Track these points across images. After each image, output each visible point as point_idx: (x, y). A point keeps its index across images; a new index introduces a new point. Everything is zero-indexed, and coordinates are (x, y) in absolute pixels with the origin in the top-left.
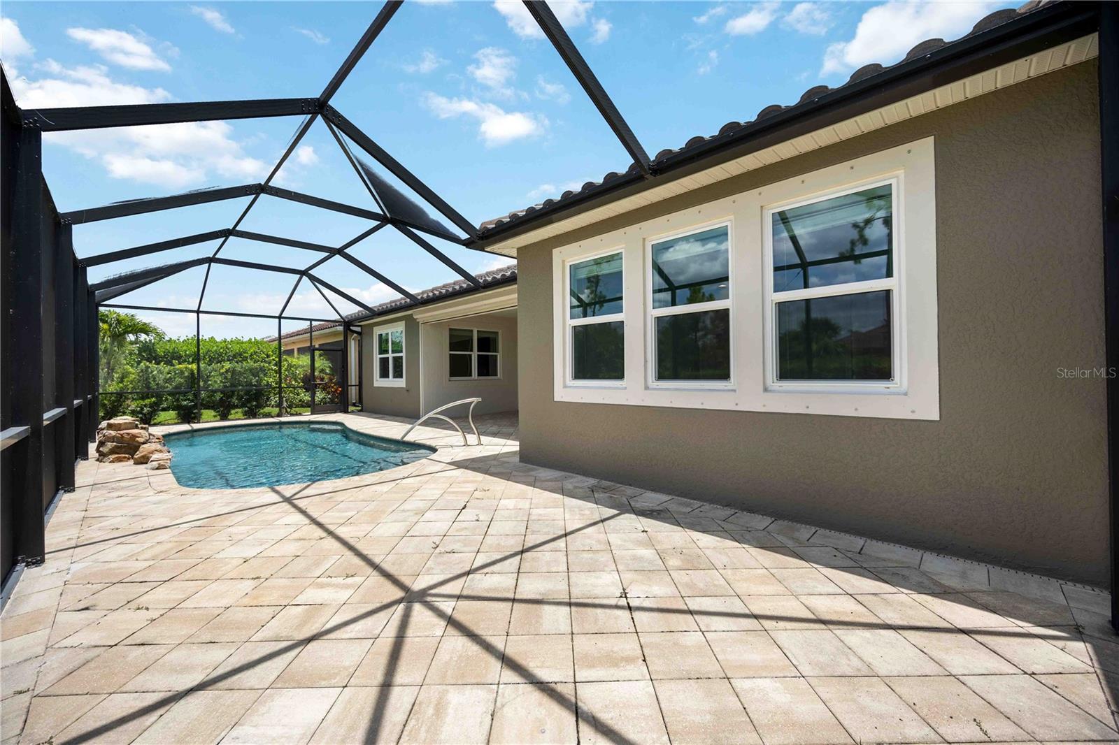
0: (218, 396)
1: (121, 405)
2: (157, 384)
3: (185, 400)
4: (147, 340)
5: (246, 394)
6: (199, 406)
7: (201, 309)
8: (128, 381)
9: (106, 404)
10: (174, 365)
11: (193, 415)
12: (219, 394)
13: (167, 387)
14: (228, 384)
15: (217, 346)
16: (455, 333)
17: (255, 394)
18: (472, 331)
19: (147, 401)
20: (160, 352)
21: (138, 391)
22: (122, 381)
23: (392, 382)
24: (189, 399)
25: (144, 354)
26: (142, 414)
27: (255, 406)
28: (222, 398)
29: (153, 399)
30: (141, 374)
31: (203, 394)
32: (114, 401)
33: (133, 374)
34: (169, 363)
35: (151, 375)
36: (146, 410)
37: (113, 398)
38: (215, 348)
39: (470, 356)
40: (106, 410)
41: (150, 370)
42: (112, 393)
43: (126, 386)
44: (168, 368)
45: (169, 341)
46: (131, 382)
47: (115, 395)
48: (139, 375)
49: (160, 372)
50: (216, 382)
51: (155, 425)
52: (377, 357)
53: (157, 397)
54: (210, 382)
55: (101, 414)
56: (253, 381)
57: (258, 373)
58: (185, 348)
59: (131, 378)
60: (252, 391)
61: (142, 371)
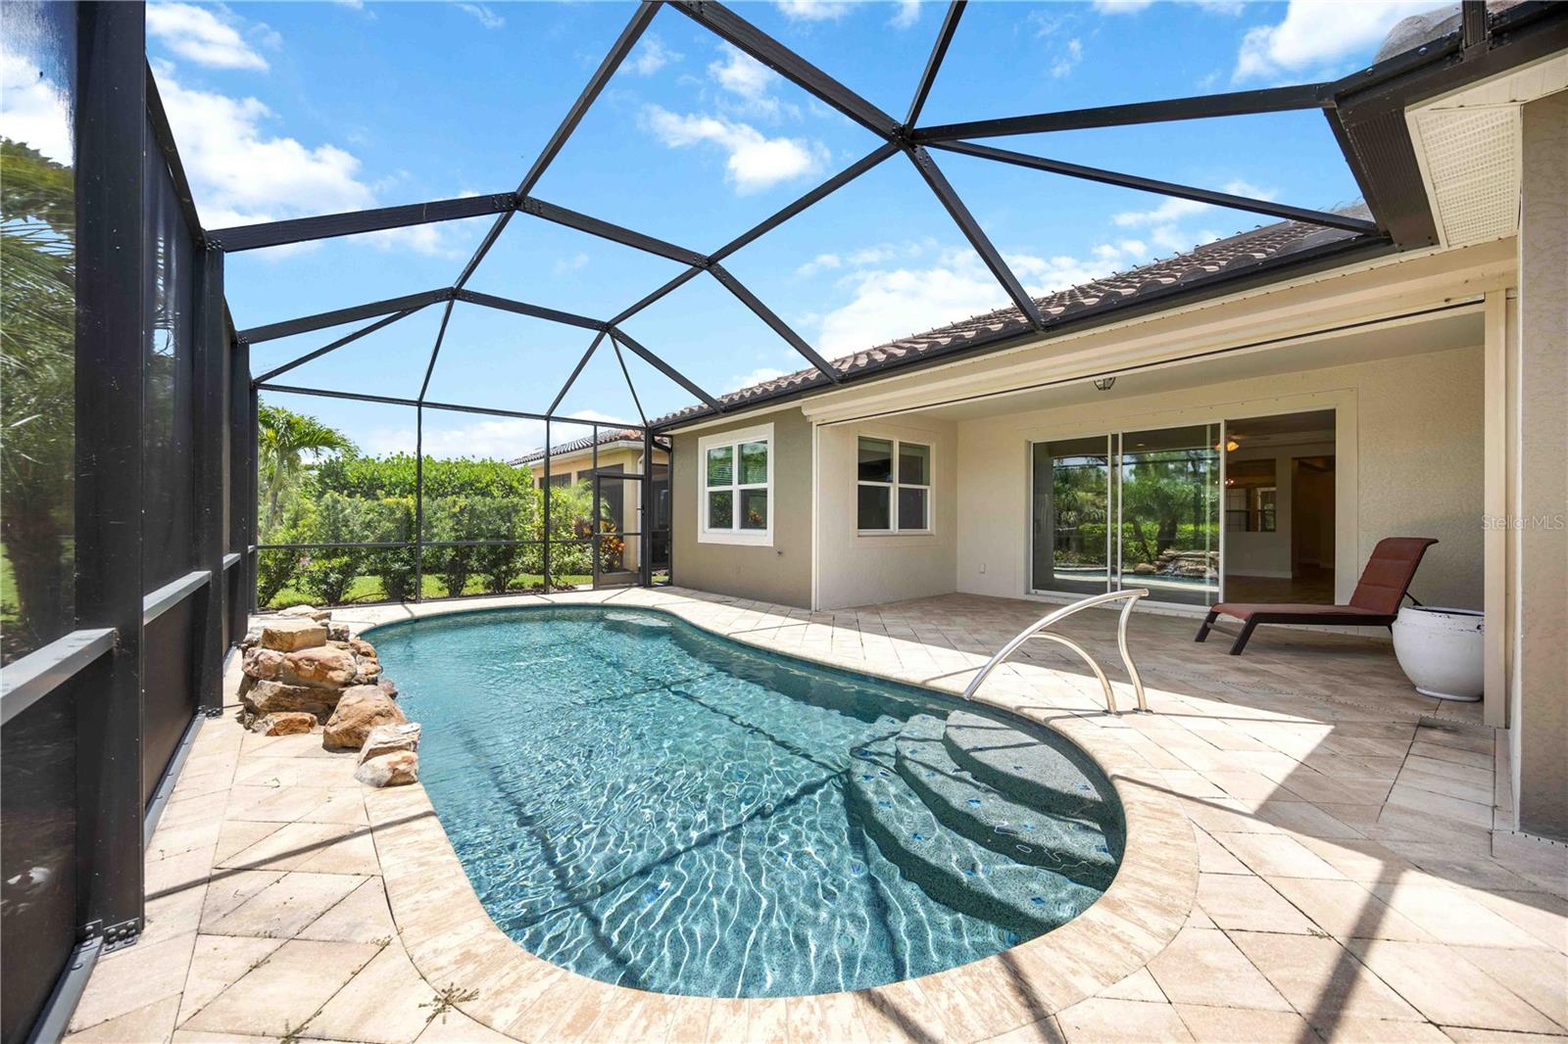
0: (449, 553)
1: (293, 568)
2: (351, 532)
3: (396, 561)
4: (333, 458)
5: (490, 552)
6: (419, 571)
7: (424, 400)
8: (304, 525)
9: (268, 566)
10: (378, 499)
11: (406, 587)
12: (450, 550)
13: (367, 537)
14: (463, 534)
15: (437, 470)
16: (869, 447)
17: (504, 552)
18: (890, 443)
19: (336, 562)
20: (352, 477)
21: (321, 543)
22: (295, 526)
23: (735, 536)
24: (402, 560)
25: (328, 481)
26: (327, 583)
27: (505, 572)
28: (454, 557)
29: (346, 559)
30: (325, 514)
31: (425, 552)
32: (282, 561)
33: (314, 512)
34: (370, 494)
35: (341, 516)
36: (333, 577)
37: (280, 555)
38: (434, 473)
39: (887, 489)
40: (269, 576)
41: (339, 507)
42: (278, 547)
43: (302, 534)
44: (365, 504)
45: (364, 460)
46: (309, 527)
47: (284, 550)
48: (321, 515)
49: (357, 510)
50: (443, 530)
51: (346, 603)
52: (704, 491)
53: (350, 554)
54: (435, 530)
55: (261, 583)
56: (503, 529)
57: (509, 514)
58: (389, 472)
59: (310, 521)
60: (500, 546)
61: (327, 508)
